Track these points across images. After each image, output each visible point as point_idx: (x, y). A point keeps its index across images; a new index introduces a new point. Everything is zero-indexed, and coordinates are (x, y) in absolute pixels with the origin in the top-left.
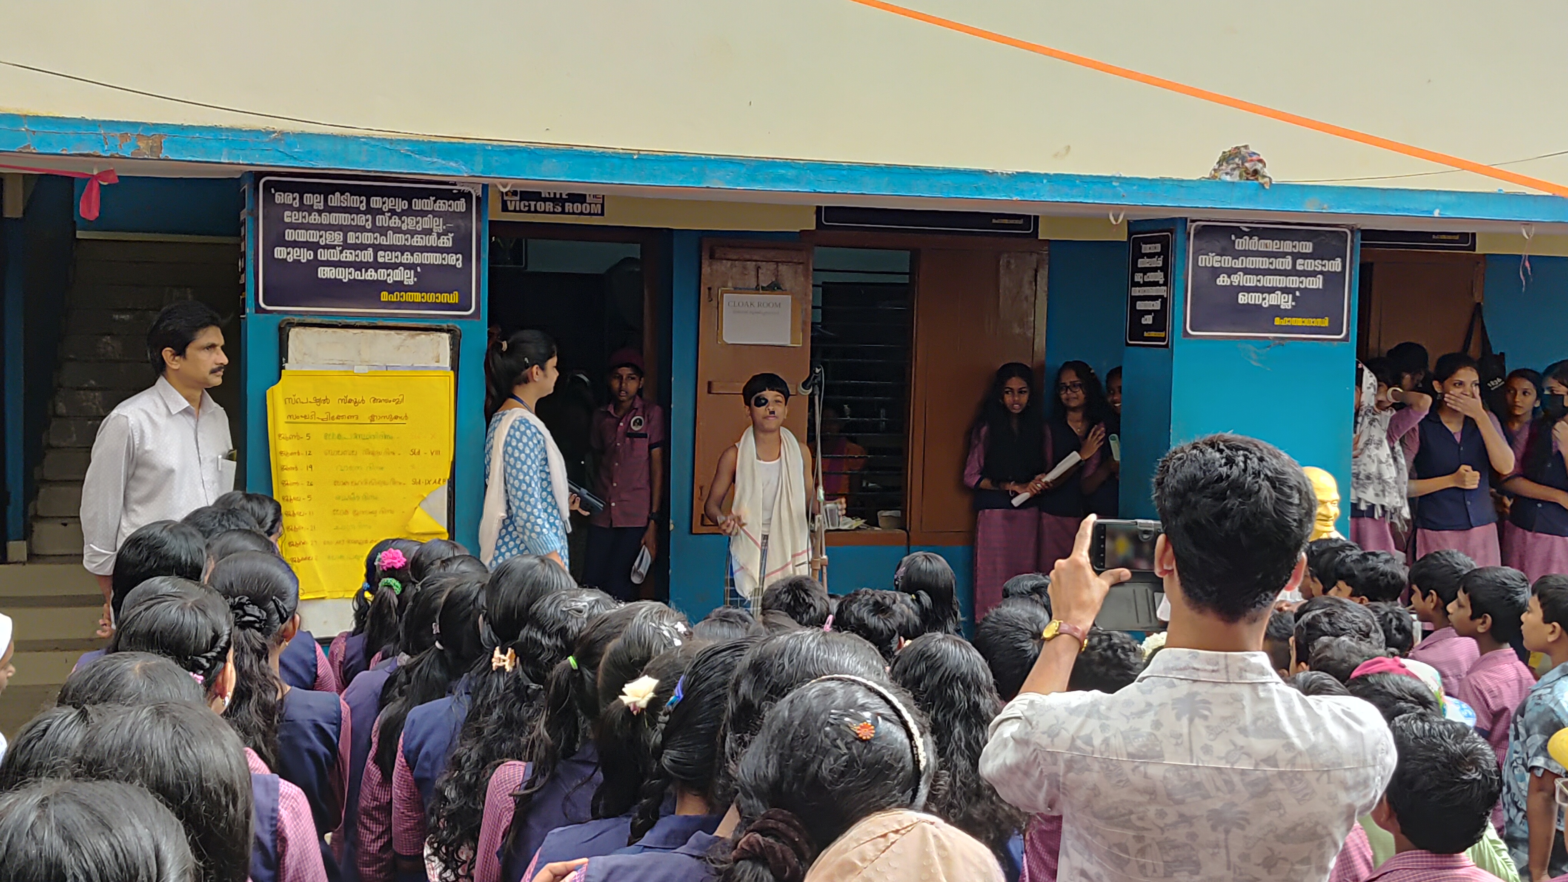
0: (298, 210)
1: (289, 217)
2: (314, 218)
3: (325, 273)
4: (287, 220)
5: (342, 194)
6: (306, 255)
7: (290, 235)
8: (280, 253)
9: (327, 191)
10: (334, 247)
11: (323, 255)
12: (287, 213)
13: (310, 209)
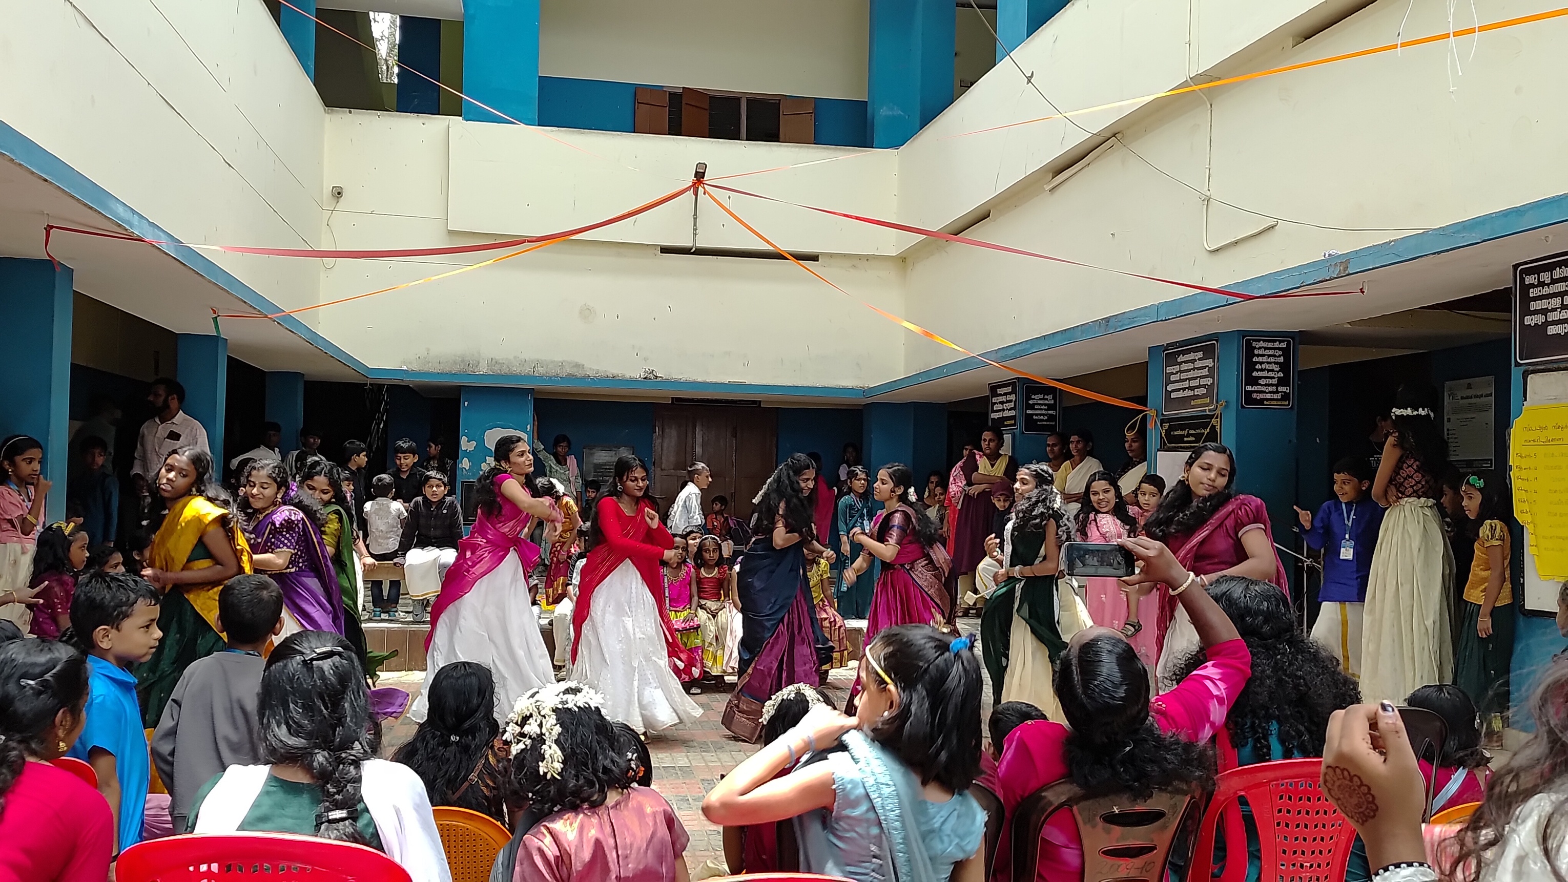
0: (1537, 286)
1: (1533, 293)
2: (1546, 291)
3: (1552, 330)
4: (1531, 295)
5: (1560, 268)
6: (1539, 319)
7: (1534, 306)
8: (1529, 320)
9: (1550, 268)
10: (1554, 310)
11: (1552, 317)
12: (1531, 290)
13: (1542, 284)
